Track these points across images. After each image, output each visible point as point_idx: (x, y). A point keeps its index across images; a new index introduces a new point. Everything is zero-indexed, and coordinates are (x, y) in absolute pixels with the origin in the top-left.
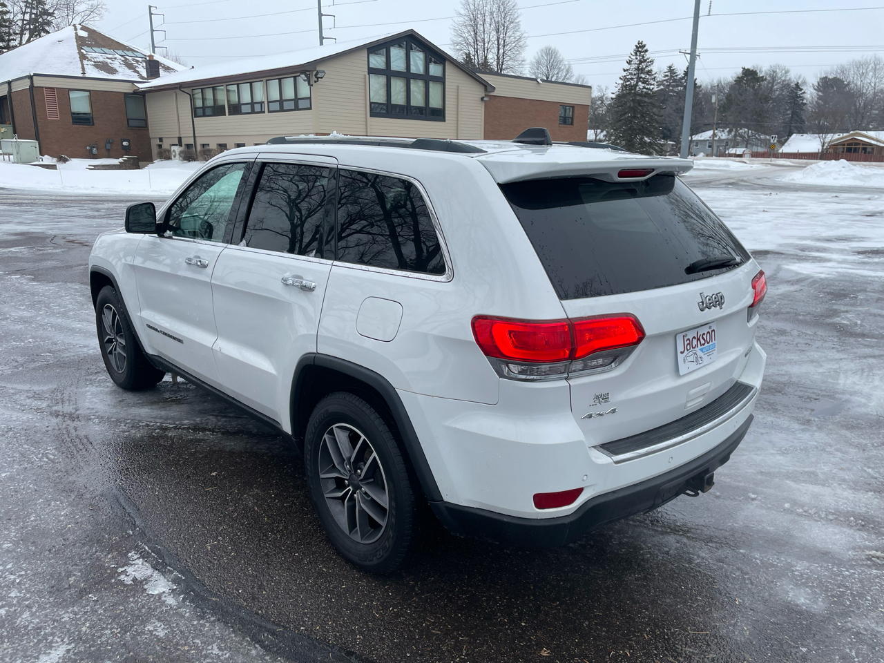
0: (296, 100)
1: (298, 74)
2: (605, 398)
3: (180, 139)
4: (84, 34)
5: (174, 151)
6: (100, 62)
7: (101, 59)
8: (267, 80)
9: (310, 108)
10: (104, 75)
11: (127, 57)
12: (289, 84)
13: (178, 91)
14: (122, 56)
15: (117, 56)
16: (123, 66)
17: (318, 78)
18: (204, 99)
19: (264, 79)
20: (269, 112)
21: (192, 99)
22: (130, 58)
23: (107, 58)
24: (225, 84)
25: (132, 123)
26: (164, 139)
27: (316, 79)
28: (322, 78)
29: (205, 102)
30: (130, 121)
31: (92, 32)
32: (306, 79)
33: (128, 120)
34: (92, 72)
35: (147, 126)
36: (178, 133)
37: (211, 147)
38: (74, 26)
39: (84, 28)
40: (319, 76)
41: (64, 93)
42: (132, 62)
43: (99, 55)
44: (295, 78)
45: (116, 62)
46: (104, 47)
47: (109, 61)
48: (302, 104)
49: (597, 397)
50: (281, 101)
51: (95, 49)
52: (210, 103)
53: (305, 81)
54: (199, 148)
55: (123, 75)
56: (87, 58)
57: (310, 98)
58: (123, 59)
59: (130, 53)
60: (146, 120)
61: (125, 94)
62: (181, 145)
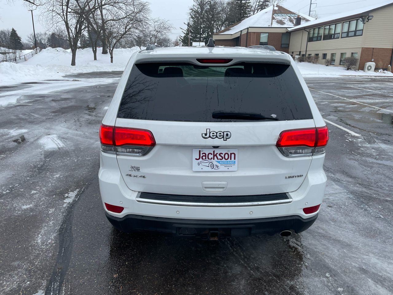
0: (356, 31)
1: (358, 18)
2: (138, 169)
3: (300, 52)
4: (276, 8)
5: (296, 57)
6: (279, 20)
7: (280, 19)
8: (343, 22)
9: (362, 35)
10: (279, 26)
11: (291, 17)
12: (354, 23)
13: (303, 30)
14: (289, 17)
15: (287, 17)
16: (288, 21)
17: (369, 20)
18: (314, 33)
19: (342, 22)
20: (341, 38)
21: (309, 33)
22: (292, 17)
23: (283, 18)
24: (324, 26)
25: (283, 46)
26: (294, 53)
27: (368, 20)
28: (371, 19)
29: (314, 34)
30: (282, 45)
31: (280, 8)
32: (362, 20)
33: (281, 44)
34: (275, 25)
35: (288, 47)
36: (300, 49)
37: (312, 55)
38: (274, 5)
39: (277, 6)
40: (369, 18)
41: (259, 34)
42: (293, 19)
43: (279, 17)
44: (357, 20)
45: (286, 20)
46: (283, 13)
47: (283, 19)
48: (358, 33)
49: (132, 167)
50: (348, 32)
51: (279, 15)
52: (316, 35)
53: (361, 21)
54: (307, 56)
55: (287, 25)
56: (275, 19)
57: (362, 30)
58: (289, 18)
59: (293, 15)
60: (289, 44)
61: (283, 33)
62: (300, 55)
